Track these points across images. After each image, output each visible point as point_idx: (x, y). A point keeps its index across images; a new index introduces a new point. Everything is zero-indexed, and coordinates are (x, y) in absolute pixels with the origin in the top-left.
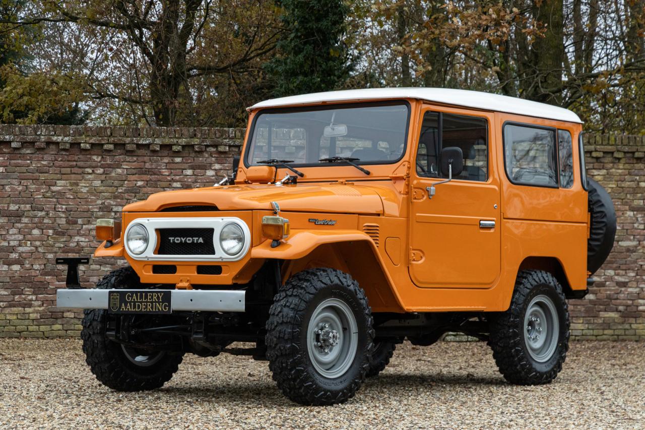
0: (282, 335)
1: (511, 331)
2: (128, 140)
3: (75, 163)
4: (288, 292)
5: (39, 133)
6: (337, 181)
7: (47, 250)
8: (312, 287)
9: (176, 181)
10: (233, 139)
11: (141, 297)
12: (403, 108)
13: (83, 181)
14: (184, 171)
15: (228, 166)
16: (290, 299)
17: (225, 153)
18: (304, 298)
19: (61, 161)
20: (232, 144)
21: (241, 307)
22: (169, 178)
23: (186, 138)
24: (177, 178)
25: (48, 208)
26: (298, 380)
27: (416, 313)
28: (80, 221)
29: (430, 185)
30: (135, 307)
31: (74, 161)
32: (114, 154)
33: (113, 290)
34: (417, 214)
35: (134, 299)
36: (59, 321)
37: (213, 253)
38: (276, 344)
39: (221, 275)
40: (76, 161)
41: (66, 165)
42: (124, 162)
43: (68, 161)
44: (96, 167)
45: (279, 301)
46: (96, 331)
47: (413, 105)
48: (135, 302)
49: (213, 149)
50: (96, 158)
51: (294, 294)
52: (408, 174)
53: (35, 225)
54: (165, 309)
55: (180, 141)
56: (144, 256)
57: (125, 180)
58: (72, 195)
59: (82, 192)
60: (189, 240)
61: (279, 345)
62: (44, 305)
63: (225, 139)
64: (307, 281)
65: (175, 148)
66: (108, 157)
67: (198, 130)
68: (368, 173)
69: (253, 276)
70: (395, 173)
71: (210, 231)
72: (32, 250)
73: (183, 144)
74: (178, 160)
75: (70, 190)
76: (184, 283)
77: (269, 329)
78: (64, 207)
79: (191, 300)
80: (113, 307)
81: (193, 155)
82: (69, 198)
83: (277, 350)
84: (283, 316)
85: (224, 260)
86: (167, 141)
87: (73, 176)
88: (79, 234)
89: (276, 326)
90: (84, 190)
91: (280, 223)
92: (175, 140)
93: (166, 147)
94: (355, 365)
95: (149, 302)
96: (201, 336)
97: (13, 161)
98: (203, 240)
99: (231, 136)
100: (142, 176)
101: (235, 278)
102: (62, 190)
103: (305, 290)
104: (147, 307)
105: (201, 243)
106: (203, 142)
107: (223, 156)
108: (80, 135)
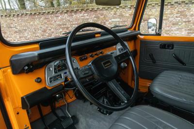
2: (41, 12)
7: (33, 37)
13: (35, 22)
42: (42, 17)
49: (59, 12)
50: (37, 16)
53: (29, 32)
55: (51, 11)
57: (43, 21)
74: (52, 15)
81: (55, 14)
88: (37, 33)
93: (49, 12)
97: (22, 18)
100: (46, 20)
102: (32, 24)
108: (31, 11)
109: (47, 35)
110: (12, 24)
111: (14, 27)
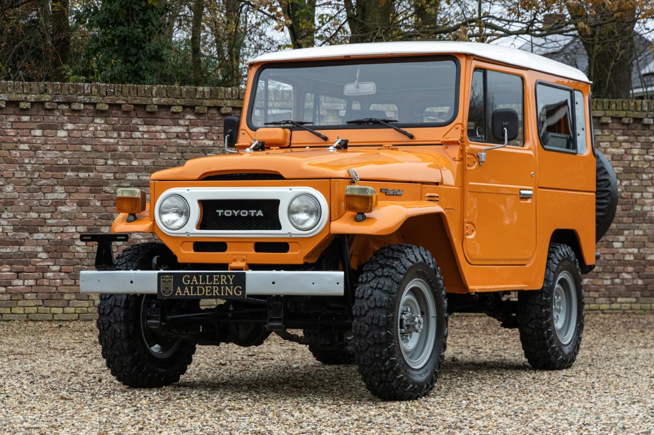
0: (375, 322)
1: (544, 311)
4: (377, 273)
6: (382, 145)
8: (402, 267)
9: (24, 143)
10: (88, 95)
11: (204, 279)
12: (450, 65)
14: (32, 131)
15: (82, 126)
16: (382, 280)
17: (79, 111)
18: (395, 279)
20: (88, 101)
21: (339, 290)
22: (15, 139)
23: (35, 94)
24: (25, 139)
26: (391, 372)
27: (474, 294)
29: (481, 151)
30: (195, 291)
33: (162, 271)
34: (470, 183)
35: (194, 282)
37: (279, 228)
38: (368, 332)
39: (288, 253)
45: (367, 282)
46: (118, 319)
47: (463, 61)
48: (195, 286)
49: (65, 107)
51: (386, 274)
52: (462, 138)
54: (238, 293)
55: (29, 97)
56: (184, 232)
60: (244, 213)
61: (372, 332)
63: (79, 95)
64: (397, 259)
65: (22, 105)
67: (49, 85)
68: (411, 137)
69: (321, 255)
70: (446, 137)
71: (275, 203)
73: (33, 100)
74: (26, 118)
76: (239, 262)
77: (358, 314)
79: (274, 283)
80: (164, 292)
81: (42, 113)
83: (370, 340)
84: (375, 300)
85: (293, 236)
86: (14, 97)
89: (367, 311)
91: (369, 194)
92: (24, 96)
93: (12, 104)
94: (434, 354)
95: (215, 285)
96: (280, 324)
98: (263, 213)
99: (86, 92)
101: (307, 257)
103: (396, 270)
104: (212, 291)
105: (260, 216)
106: (55, 98)
107: (76, 115)
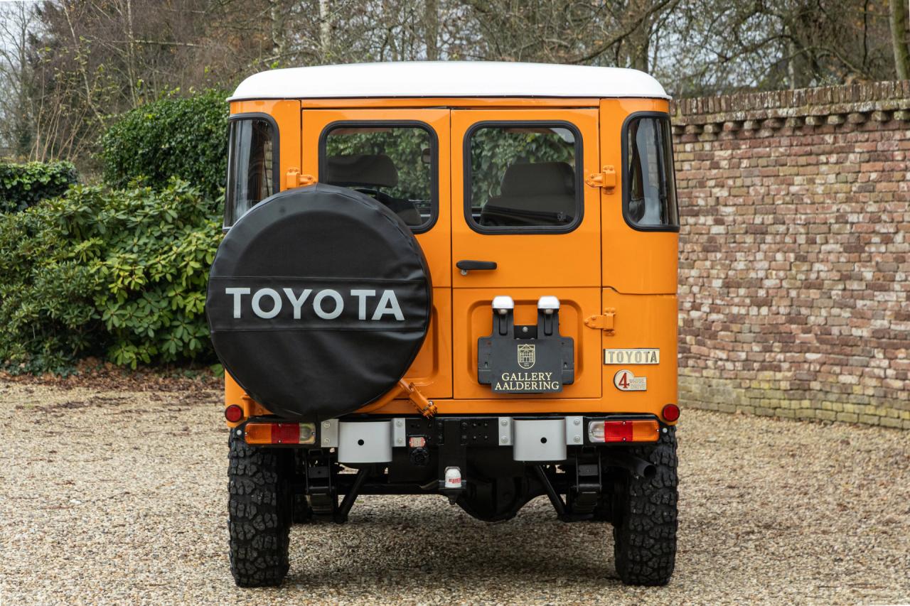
2: (848, 107)
3: (808, 148)
5: (766, 105)
7: (791, 284)
13: (819, 176)
19: (797, 145)
25: (789, 219)
28: (818, 241)
31: (808, 145)
32: (845, 130)
36: (807, 394)
40: (813, 145)
41: (802, 153)
42: (856, 142)
43: (806, 145)
44: (830, 153)
50: (829, 139)
53: (778, 246)
57: (859, 172)
58: (809, 198)
59: (818, 194)
62: (793, 369)
66: (840, 136)
72: (777, 284)
75: (808, 190)
78: (803, 217)
82: (807, 204)
87: (809, 168)
88: (818, 260)
90: (820, 190)
97: (756, 150)
100: (876, 163)
102: (800, 190)
108: (804, 104)
109: (868, 275)
110: (702, 184)
111: (707, 213)
